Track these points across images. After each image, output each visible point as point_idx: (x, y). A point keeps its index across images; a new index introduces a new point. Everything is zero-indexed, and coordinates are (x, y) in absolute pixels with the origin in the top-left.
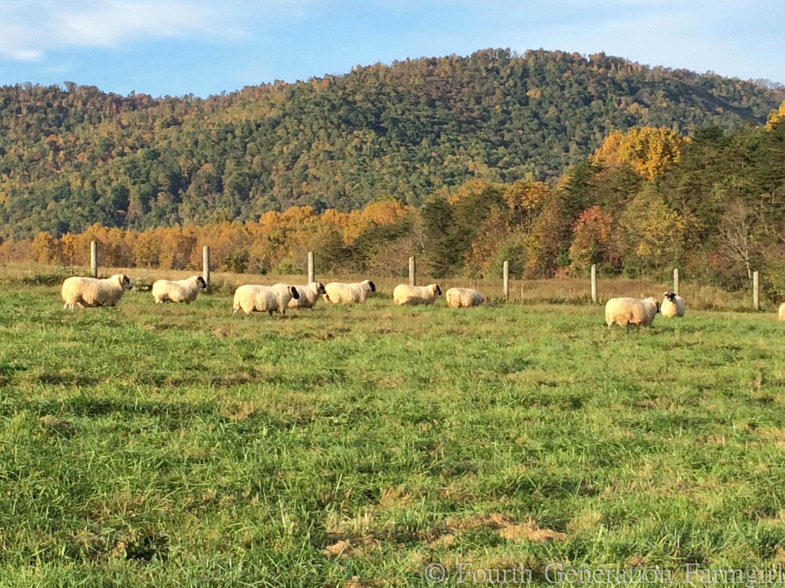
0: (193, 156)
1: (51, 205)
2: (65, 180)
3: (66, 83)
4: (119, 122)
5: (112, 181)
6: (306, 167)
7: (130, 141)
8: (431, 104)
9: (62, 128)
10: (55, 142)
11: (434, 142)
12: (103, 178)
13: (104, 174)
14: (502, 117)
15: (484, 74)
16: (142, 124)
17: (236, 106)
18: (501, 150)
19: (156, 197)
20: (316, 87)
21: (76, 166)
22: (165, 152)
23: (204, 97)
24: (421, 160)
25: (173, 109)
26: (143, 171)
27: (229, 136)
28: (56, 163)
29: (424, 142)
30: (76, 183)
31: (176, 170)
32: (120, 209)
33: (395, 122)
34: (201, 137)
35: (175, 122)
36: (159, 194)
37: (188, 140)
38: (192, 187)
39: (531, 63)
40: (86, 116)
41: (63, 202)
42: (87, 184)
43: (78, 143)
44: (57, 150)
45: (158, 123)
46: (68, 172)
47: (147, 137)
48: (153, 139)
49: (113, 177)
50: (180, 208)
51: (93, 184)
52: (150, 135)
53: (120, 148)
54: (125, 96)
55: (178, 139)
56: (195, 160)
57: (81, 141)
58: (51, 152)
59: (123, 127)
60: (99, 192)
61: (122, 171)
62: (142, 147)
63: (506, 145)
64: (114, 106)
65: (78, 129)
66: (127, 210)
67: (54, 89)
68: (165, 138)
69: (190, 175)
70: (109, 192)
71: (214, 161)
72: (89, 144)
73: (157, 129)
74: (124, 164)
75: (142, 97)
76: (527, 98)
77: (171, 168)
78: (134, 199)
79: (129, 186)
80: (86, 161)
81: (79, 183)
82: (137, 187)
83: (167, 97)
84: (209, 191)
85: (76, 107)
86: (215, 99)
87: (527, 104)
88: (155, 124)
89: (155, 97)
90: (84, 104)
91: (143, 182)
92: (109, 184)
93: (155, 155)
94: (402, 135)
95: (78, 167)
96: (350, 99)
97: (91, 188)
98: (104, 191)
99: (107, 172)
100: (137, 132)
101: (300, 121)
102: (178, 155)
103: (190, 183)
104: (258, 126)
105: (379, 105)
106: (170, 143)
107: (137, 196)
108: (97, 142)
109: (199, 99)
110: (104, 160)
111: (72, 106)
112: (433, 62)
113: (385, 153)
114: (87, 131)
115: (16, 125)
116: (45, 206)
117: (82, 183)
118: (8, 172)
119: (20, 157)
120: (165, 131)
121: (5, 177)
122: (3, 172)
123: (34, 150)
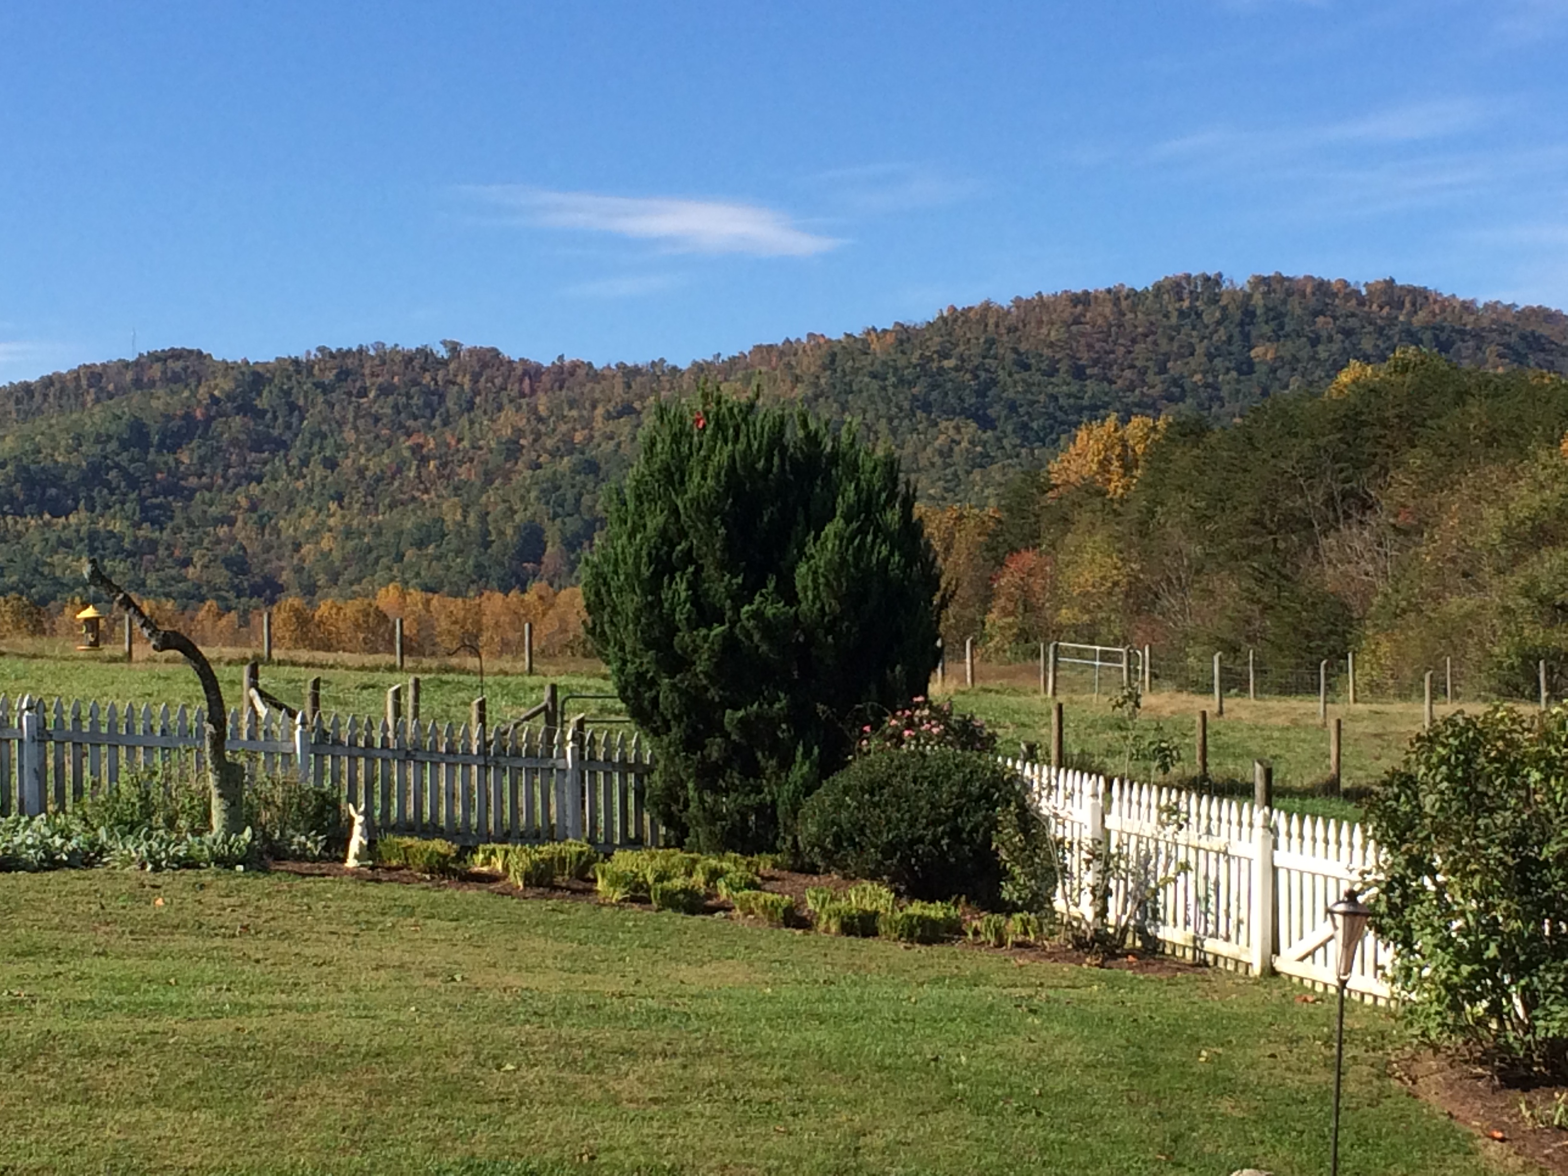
1: (410, 554)
2: (436, 512)
3: (444, 343)
4: (534, 411)
5: (516, 512)
7: (549, 443)
8: (1079, 373)
9: (437, 421)
10: (421, 446)
12: (501, 507)
13: (503, 501)
14: (1204, 395)
15: (1174, 320)
16: (574, 413)
19: (591, 539)
20: (875, 346)
22: (608, 462)
23: (684, 365)
25: (628, 386)
26: (570, 494)
28: (422, 482)
30: (453, 517)
32: (527, 561)
33: (1013, 407)
35: (627, 410)
39: (1258, 299)
40: (478, 400)
41: (431, 549)
42: (472, 517)
43: (461, 446)
44: (424, 460)
45: (600, 411)
46: (441, 497)
47: (580, 435)
48: (592, 437)
49: (517, 505)
51: (484, 516)
52: (586, 433)
53: (533, 455)
54: (547, 364)
55: (634, 439)
57: (466, 443)
58: (415, 464)
59: (540, 419)
60: (493, 532)
61: (533, 494)
62: (570, 453)
64: (527, 381)
65: (462, 423)
66: (540, 563)
67: (425, 354)
68: (612, 437)
70: (509, 531)
72: (479, 448)
73: (598, 421)
74: (537, 483)
75: (576, 366)
76: (1251, 360)
78: (554, 545)
79: (546, 522)
80: (472, 478)
81: (459, 517)
82: (558, 522)
83: (621, 366)
85: (461, 386)
86: (702, 367)
87: (1250, 371)
88: (596, 413)
89: (598, 365)
90: (475, 380)
91: (570, 515)
92: (510, 519)
93: (592, 467)
94: (1024, 429)
95: (458, 489)
96: (934, 367)
97: (479, 525)
98: (501, 531)
99: (507, 499)
100: (563, 428)
105: (984, 377)
106: (619, 445)
107: (558, 538)
108: (493, 444)
109: (675, 369)
110: (504, 476)
111: (453, 383)
112: (1083, 300)
113: (993, 460)
114: (477, 426)
115: (356, 418)
116: (400, 557)
117: (465, 518)
118: (339, 498)
119: (361, 472)
120: (611, 426)
121: (333, 506)
122: (332, 498)
123: (386, 460)
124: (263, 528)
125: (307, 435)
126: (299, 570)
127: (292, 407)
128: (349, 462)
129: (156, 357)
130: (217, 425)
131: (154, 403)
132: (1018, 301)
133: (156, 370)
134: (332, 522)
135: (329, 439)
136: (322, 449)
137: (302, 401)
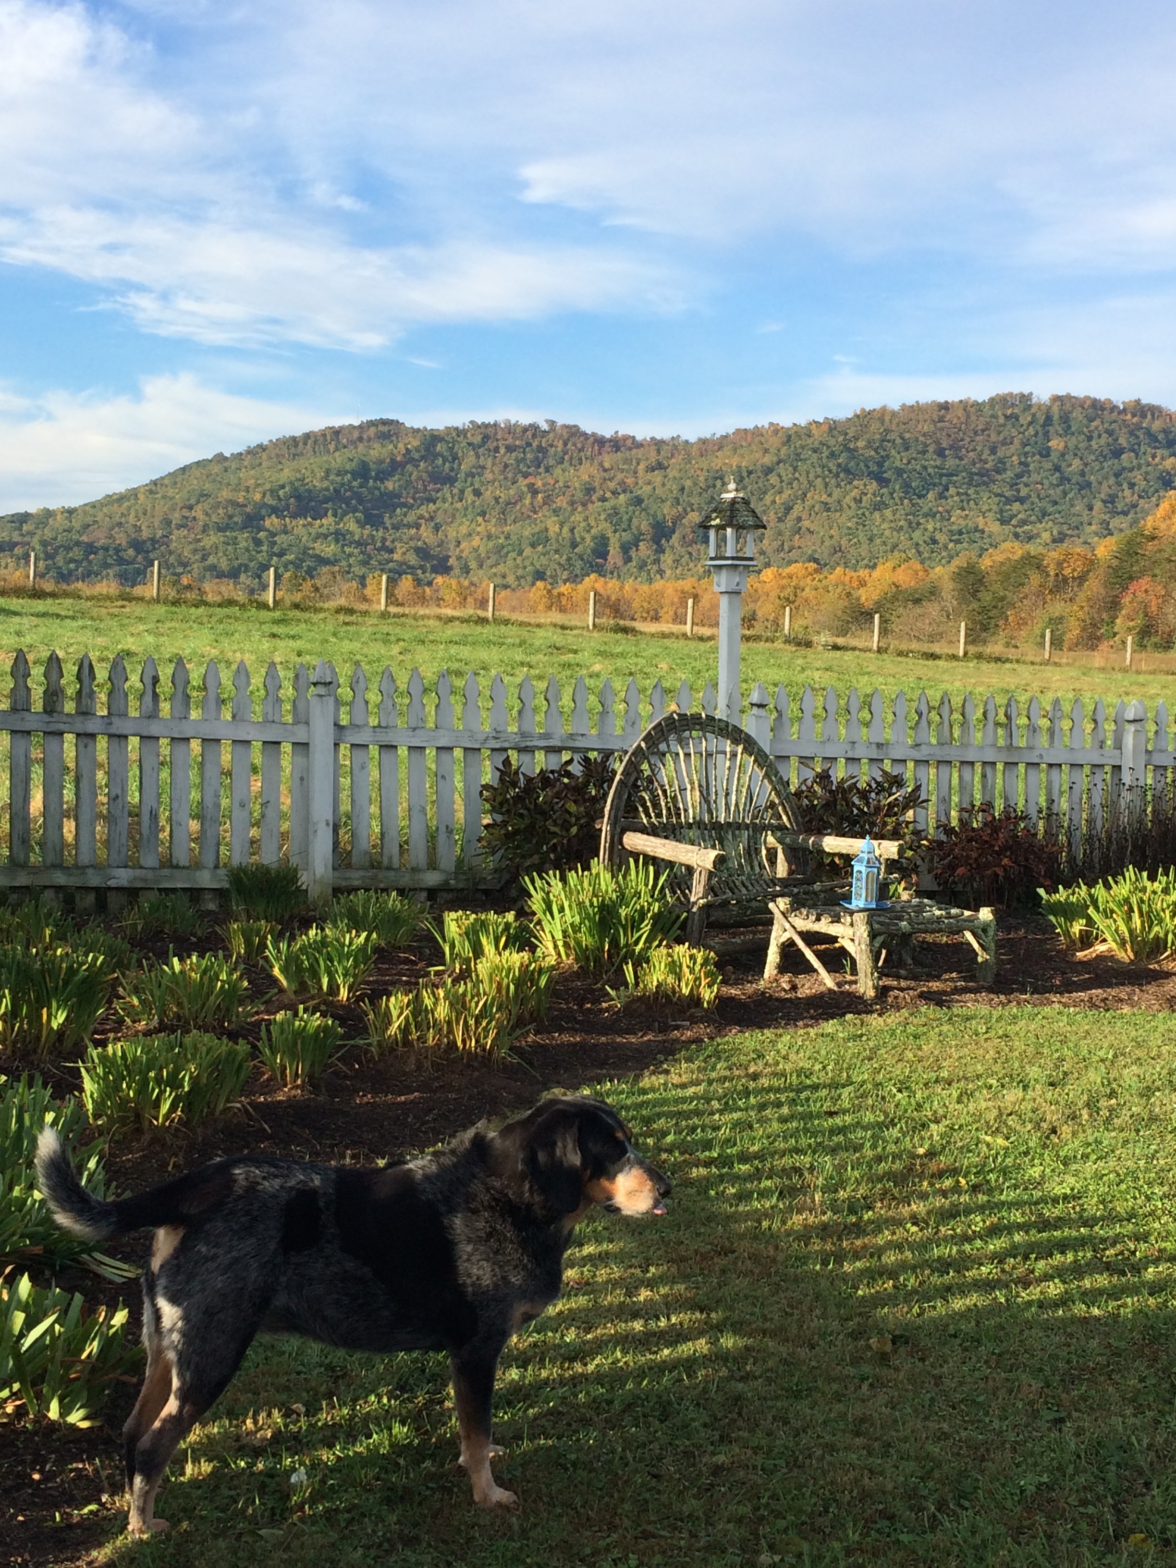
0: (678, 504)
1: (528, 551)
2: (543, 525)
3: (547, 421)
4: (601, 465)
5: (592, 528)
6: (799, 519)
7: (612, 485)
8: (941, 453)
9: (542, 470)
10: (534, 485)
11: (941, 496)
12: (583, 524)
13: (584, 520)
14: (1018, 470)
15: (1002, 420)
16: (625, 467)
17: (727, 451)
18: (1016, 506)
19: (637, 546)
20: (814, 432)
21: (554, 511)
22: (648, 498)
23: (693, 439)
24: (926, 515)
25: (659, 452)
26: (625, 517)
28: (534, 507)
29: (930, 496)
30: (553, 529)
31: (660, 517)
32: (598, 558)
33: (899, 472)
34: (688, 483)
35: (660, 466)
36: (641, 544)
37: (674, 486)
38: (675, 538)
39: (1055, 410)
40: (566, 457)
41: (540, 548)
42: (566, 530)
43: (557, 486)
44: (535, 492)
45: (642, 467)
46: (545, 516)
47: (630, 481)
48: (637, 483)
49: (593, 524)
50: (662, 558)
51: (572, 530)
52: (633, 479)
53: (602, 492)
54: (608, 436)
55: (664, 485)
56: (680, 508)
57: (561, 484)
58: (529, 495)
59: (605, 470)
60: (578, 540)
61: (603, 517)
62: (624, 492)
63: (1022, 500)
64: (596, 448)
65: (558, 471)
66: (606, 560)
67: (534, 428)
68: (649, 484)
69: (674, 524)
70: (588, 540)
71: (700, 509)
72: (568, 487)
73: (641, 473)
74: (604, 510)
75: (626, 438)
76: (1049, 447)
77: (655, 516)
78: (614, 548)
79: (610, 534)
80: (565, 505)
81: (557, 528)
82: (617, 534)
83: (652, 439)
84: (694, 542)
85: (556, 447)
86: (703, 442)
87: (1048, 455)
88: (639, 467)
89: (639, 438)
90: (565, 444)
91: (624, 530)
92: (588, 531)
93: (639, 501)
94: (906, 486)
95: (556, 512)
96: (852, 446)
97: (569, 535)
98: (583, 539)
99: (586, 519)
100: (620, 476)
101: (795, 469)
102: (663, 501)
103: (674, 532)
104: (750, 473)
105: (882, 453)
106: (654, 489)
107: (617, 545)
108: (577, 485)
109: (687, 441)
110: (584, 505)
111: (551, 446)
112: (945, 407)
113: (887, 506)
114: (567, 473)
115: (494, 464)
116: (520, 553)
117: (561, 529)
118: (483, 514)
119: (497, 500)
120: (649, 476)
121: (480, 519)
122: (478, 514)
123: (512, 492)
124: (438, 531)
125: (463, 475)
126: (459, 558)
127: (455, 458)
128: (489, 493)
129: (372, 424)
130: (409, 467)
131: (372, 452)
132: (904, 407)
133: (373, 430)
134: (479, 529)
135: (477, 478)
136: (472, 484)
137: (460, 454)
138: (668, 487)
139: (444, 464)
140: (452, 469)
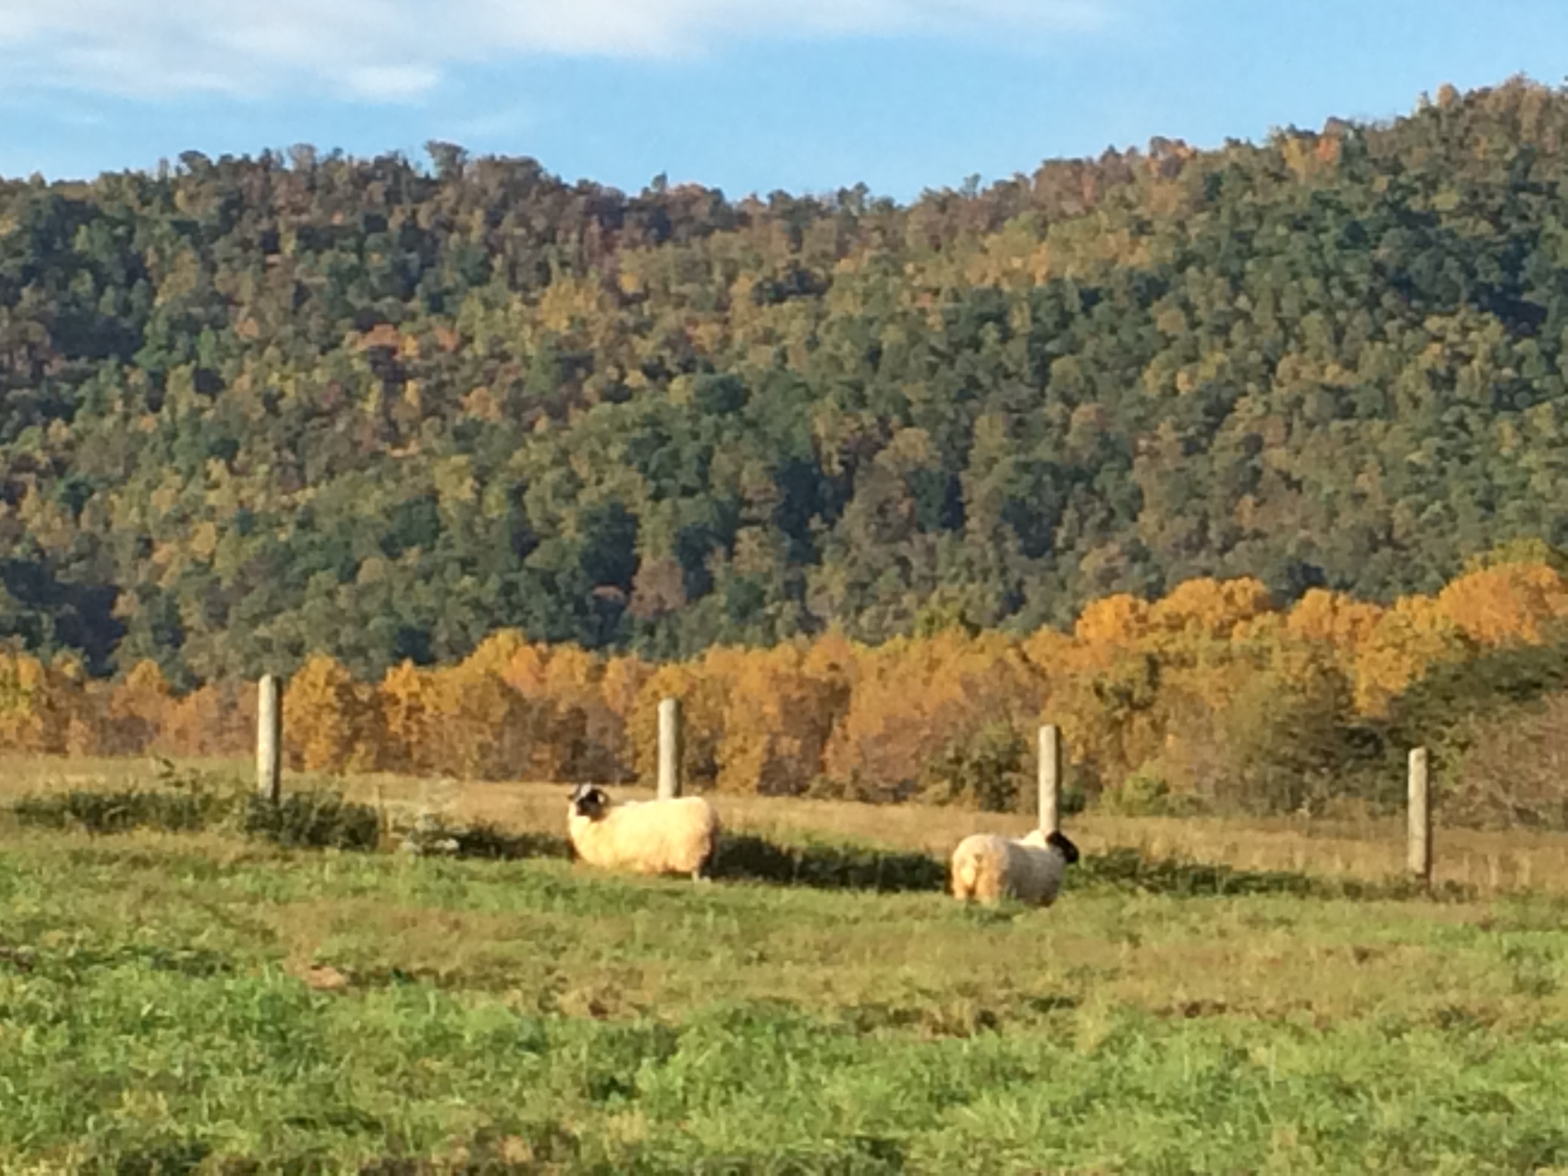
0: (862, 401)
1: (371, 565)
2: (422, 482)
3: (433, 148)
4: (611, 284)
5: (581, 486)
6: (1255, 444)
7: (646, 348)
9: (417, 304)
10: (393, 351)
12: (551, 476)
13: (555, 463)
16: (690, 288)
17: (1017, 231)
19: (730, 542)
20: (1297, 163)
21: (459, 435)
22: (764, 388)
25: (796, 237)
26: (689, 451)
27: (990, 333)
28: (393, 424)
30: (456, 492)
31: (801, 448)
32: (603, 583)
34: (892, 337)
35: (804, 285)
36: (743, 533)
37: (847, 346)
38: (855, 508)
40: (498, 262)
41: (412, 556)
42: (495, 494)
43: (467, 353)
44: (395, 377)
45: (743, 286)
46: (428, 452)
47: (704, 333)
48: (726, 341)
49: (584, 471)
50: (814, 580)
51: (517, 494)
52: (716, 328)
53: (612, 372)
54: (633, 192)
55: (813, 343)
56: (868, 418)
57: (480, 348)
58: (377, 387)
59: (626, 302)
60: (536, 524)
61: (616, 451)
62: (687, 367)
64: (595, 228)
65: (469, 307)
66: (629, 588)
67: (393, 169)
68: (766, 340)
70: (570, 525)
71: (932, 419)
72: (505, 357)
73: (740, 307)
74: (623, 428)
75: (690, 197)
77: (784, 443)
78: (657, 551)
79: (641, 505)
80: (493, 415)
81: (466, 492)
82: (665, 505)
83: (779, 197)
84: (915, 524)
85: (466, 230)
86: (943, 203)
88: (735, 289)
89: (734, 196)
90: (493, 221)
91: (688, 492)
92: (572, 497)
93: (731, 397)
95: (465, 438)
96: (1416, 204)
97: (507, 510)
98: (553, 522)
99: (563, 457)
100: (671, 319)
101: (1237, 283)
102: (812, 397)
103: (849, 494)
104: (1090, 298)
105: (1516, 227)
106: (783, 356)
107: (664, 542)
108: (531, 350)
109: (887, 205)
110: (558, 413)
111: (449, 227)
114: (499, 313)
115: (260, 290)
116: (350, 573)
117: (479, 494)
118: (227, 449)
119: (271, 402)
120: (767, 316)
121: (217, 468)
122: (213, 452)
123: (319, 376)
124: (78, 509)
125: (161, 326)
126: (147, 594)
127: (134, 271)
128: (245, 381)
134: (212, 498)
135: (207, 337)
136: (192, 355)
137: (151, 258)
138: (827, 348)
139: (100, 290)
140: (126, 308)
